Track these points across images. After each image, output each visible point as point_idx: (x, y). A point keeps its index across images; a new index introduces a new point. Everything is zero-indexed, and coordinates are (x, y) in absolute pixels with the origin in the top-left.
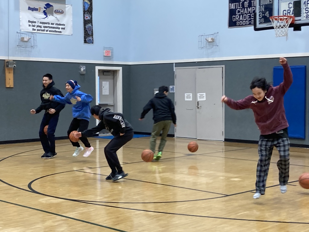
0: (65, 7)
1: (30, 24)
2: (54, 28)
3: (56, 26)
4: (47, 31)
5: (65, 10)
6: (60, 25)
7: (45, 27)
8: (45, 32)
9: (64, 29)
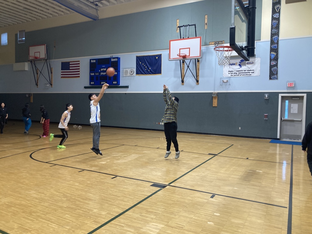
0: (255, 60)
1: (230, 73)
2: (245, 73)
3: (248, 72)
4: (240, 75)
5: (255, 62)
6: (250, 70)
7: (240, 73)
8: (240, 76)
9: (254, 72)
